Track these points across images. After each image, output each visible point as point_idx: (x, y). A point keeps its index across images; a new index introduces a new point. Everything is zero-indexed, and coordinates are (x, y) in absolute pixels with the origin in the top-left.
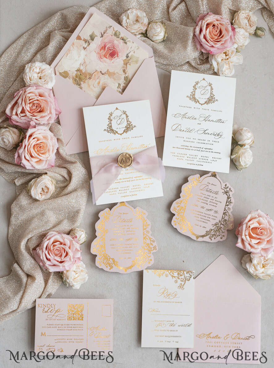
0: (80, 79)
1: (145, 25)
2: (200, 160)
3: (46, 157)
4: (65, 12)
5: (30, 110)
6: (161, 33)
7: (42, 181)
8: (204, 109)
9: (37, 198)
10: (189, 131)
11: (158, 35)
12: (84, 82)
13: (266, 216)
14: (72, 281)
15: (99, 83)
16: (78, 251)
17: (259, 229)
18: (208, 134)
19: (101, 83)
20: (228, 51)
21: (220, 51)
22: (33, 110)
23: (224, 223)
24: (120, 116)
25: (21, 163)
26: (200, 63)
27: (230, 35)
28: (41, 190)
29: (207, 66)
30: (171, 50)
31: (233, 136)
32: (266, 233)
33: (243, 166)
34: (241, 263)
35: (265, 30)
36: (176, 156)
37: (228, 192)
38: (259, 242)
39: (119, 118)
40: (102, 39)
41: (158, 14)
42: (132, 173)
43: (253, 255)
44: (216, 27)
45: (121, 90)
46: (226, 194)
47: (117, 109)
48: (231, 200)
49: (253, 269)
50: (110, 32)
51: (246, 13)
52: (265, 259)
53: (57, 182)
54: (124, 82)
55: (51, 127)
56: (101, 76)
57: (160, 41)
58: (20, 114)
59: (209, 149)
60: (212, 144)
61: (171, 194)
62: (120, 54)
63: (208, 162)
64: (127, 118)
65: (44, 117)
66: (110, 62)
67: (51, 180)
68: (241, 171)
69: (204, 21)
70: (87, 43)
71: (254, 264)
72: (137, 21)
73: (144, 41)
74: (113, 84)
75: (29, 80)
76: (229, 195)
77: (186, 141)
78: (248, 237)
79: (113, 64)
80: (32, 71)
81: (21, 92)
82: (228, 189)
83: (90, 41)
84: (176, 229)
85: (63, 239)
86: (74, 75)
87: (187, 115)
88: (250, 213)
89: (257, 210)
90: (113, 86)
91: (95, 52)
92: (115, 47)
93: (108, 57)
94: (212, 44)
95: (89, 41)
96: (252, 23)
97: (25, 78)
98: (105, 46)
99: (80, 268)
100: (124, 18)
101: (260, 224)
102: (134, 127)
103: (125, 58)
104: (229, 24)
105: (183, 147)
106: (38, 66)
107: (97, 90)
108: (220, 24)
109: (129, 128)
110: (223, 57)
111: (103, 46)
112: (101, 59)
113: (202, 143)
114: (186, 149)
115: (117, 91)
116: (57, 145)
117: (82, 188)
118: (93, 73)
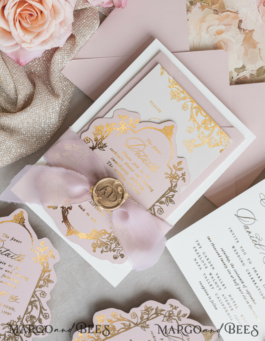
2: (221, 298)
10: (257, 242)
12: (203, 8)
15: (220, 33)
19: (223, 36)
36: (198, 253)
45: (235, 78)
54: (254, 73)
55: (86, 9)
56: (233, 27)
59: (252, 298)
63: (228, 314)
74: (236, 56)
77: (235, 251)
90: (234, 60)
105: (221, 253)
107: (207, 39)
112: (262, 4)
113: (252, 278)
114: (222, 261)
115: (230, 73)
116: (61, 42)
117: (24, 141)
118: (228, 11)
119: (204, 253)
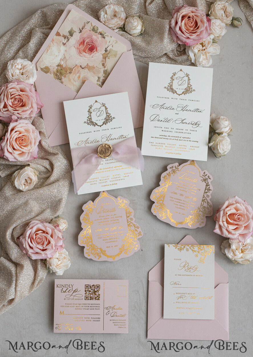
0: (61, 73)
1: (122, 19)
2: (178, 149)
3: (29, 149)
4: (45, 10)
5: (12, 105)
6: (137, 26)
7: (25, 172)
8: (182, 99)
9: (21, 189)
10: (167, 121)
11: (135, 28)
12: (65, 77)
13: (243, 202)
14: (55, 267)
15: (79, 77)
16: (61, 239)
17: (236, 215)
18: (186, 123)
19: (81, 76)
20: (205, 41)
21: (196, 42)
22: (15, 105)
23: (203, 210)
24: (100, 108)
25: (4, 155)
26: (178, 54)
27: (205, 26)
28: (25, 181)
29: (184, 57)
30: (148, 43)
31: (211, 124)
32: (243, 219)
33: (222, 153)
34: (221, 249)
35: (242, 20)
36: (154, 145)
37: (207, 179)
38: (237, 228)
39: (98, 110)
40: (81, 35)
41: (136, 8)
42: (112, 163)
43: (232, 241)
44: (191, 19)
45: (100, 84)
46: (205, 182)
47: (96, 101)
48: (209, 187)
49: (232, 254)
50: (88, 27)
51: (222, 4)
52: (244, 245)
53: (40, 173)
54: (104, 75)
55: (33, 121)
56: (81, 71)
57: (137, 34)
58: (2, 108)
59: (187, 138)
60: (190, 133)
61: (151, 183)
62: (98, 48)
63: (186, 151)
64: (106, 110)
65: (25, 111)
66: (89, 57)
67: (33, 171)
68: (220, 158)
69: (179, 14)
70: (66, 39)
71: (233, 249)
72: (115, 16)
73: (122, 35)
74: (92, 77)
75: (11, 76)
76: (208, 182)
77: (164, 131)
78: (225, 223)
79: (93, 58)
80: (14, 67)
81: (3, 88)
82: (207, 177)
83: (70, 37)
84: (156, 216)
85: (46, 227)
86: (55, 70)
87: (164, 105)
88: (227, 200)
89: (235, 197)
90: (93, 79)
91: (75, 47)
92: (94, 42)
93: (87, 52)
94: (188, 35)
95: (68, 37)
96: (228, 14)
97: (7, 75)
98: (84, 42)
99: (63, 255)
100: (102, 14)
101: (237, 210)
102: (113, 118)
103: (104, 52)
104: (204, 15)
105: (161, 137)
106: (20, 62)
107: (77, 84)
108: (195, 15)
109: (108, 119)
110: (199, 48)
111: (82, 41)
112: (80, 54)
113: (180, 132)
114: (164, 138)
115: (97, 84)
116: (39, 138)
117: (64, 178)
118: (73, 68)
119: (156, 143)
